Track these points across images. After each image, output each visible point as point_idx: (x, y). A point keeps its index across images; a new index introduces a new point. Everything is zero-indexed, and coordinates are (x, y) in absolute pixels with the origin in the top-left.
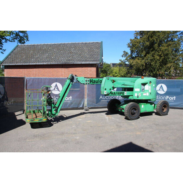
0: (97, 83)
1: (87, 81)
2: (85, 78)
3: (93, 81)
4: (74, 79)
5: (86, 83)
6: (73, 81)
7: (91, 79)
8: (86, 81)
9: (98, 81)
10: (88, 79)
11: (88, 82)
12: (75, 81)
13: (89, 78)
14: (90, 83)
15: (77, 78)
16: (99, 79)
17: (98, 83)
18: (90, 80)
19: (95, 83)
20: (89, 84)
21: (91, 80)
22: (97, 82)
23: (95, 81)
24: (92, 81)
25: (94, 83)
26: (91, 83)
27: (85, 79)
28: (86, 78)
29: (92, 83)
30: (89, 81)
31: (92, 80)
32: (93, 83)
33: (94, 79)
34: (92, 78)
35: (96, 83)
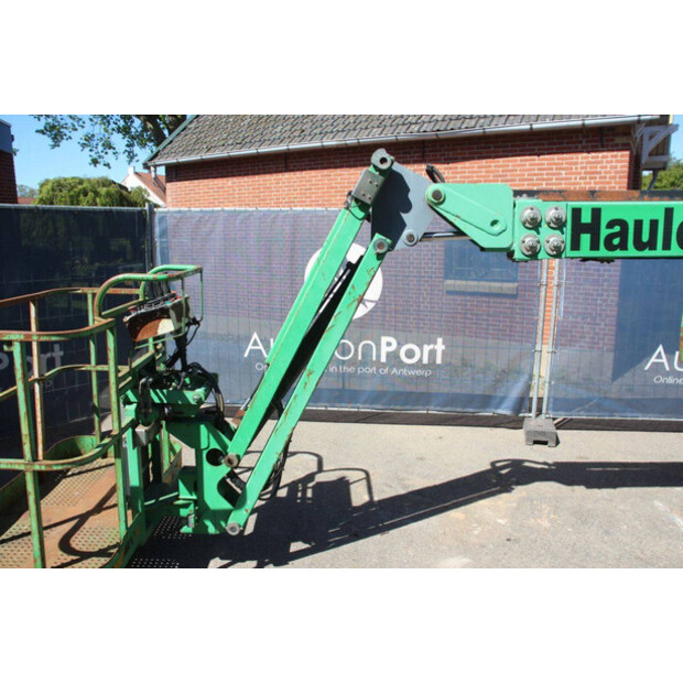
0: (652, 245)
1: (544, 228)
2: (517, 193)
3: (604, 232)
4: (408, 207)
5: (529, 241)
6: (403, 225)
7: (587, 206)
8: (534, 224)
9: (654, 224)
10: (549, 210)
11: (550, 238)
12: (415, 221)
13: (562, 195)
14: (576, 245)
15: (437, 195)
16: (669, 212)
17: (659, 252)
18: (577, 212)
19: (623, 246)
20: (558, 252)
21: (586, 218)
22: (645, 237)
23: (623, 224)
24: (593, 228)
25: (609, 246)
26: (585, 249)
27: (523, 201)
28: (531, 194)
29: (594, 246)
30: (559, 224)
31: (596, 213)
32: (603, 252)
33: (611, 210)
34: (592, 194)
35: (632, 251)
